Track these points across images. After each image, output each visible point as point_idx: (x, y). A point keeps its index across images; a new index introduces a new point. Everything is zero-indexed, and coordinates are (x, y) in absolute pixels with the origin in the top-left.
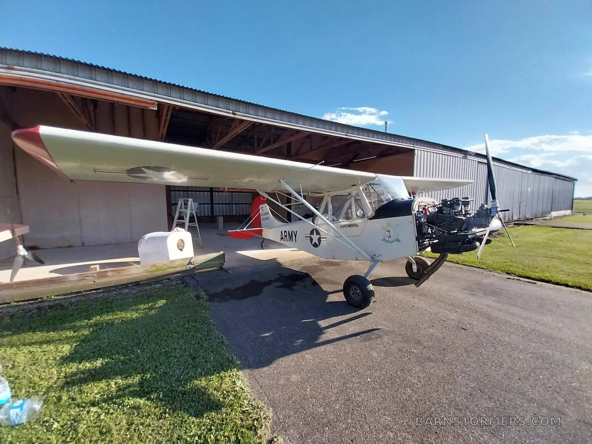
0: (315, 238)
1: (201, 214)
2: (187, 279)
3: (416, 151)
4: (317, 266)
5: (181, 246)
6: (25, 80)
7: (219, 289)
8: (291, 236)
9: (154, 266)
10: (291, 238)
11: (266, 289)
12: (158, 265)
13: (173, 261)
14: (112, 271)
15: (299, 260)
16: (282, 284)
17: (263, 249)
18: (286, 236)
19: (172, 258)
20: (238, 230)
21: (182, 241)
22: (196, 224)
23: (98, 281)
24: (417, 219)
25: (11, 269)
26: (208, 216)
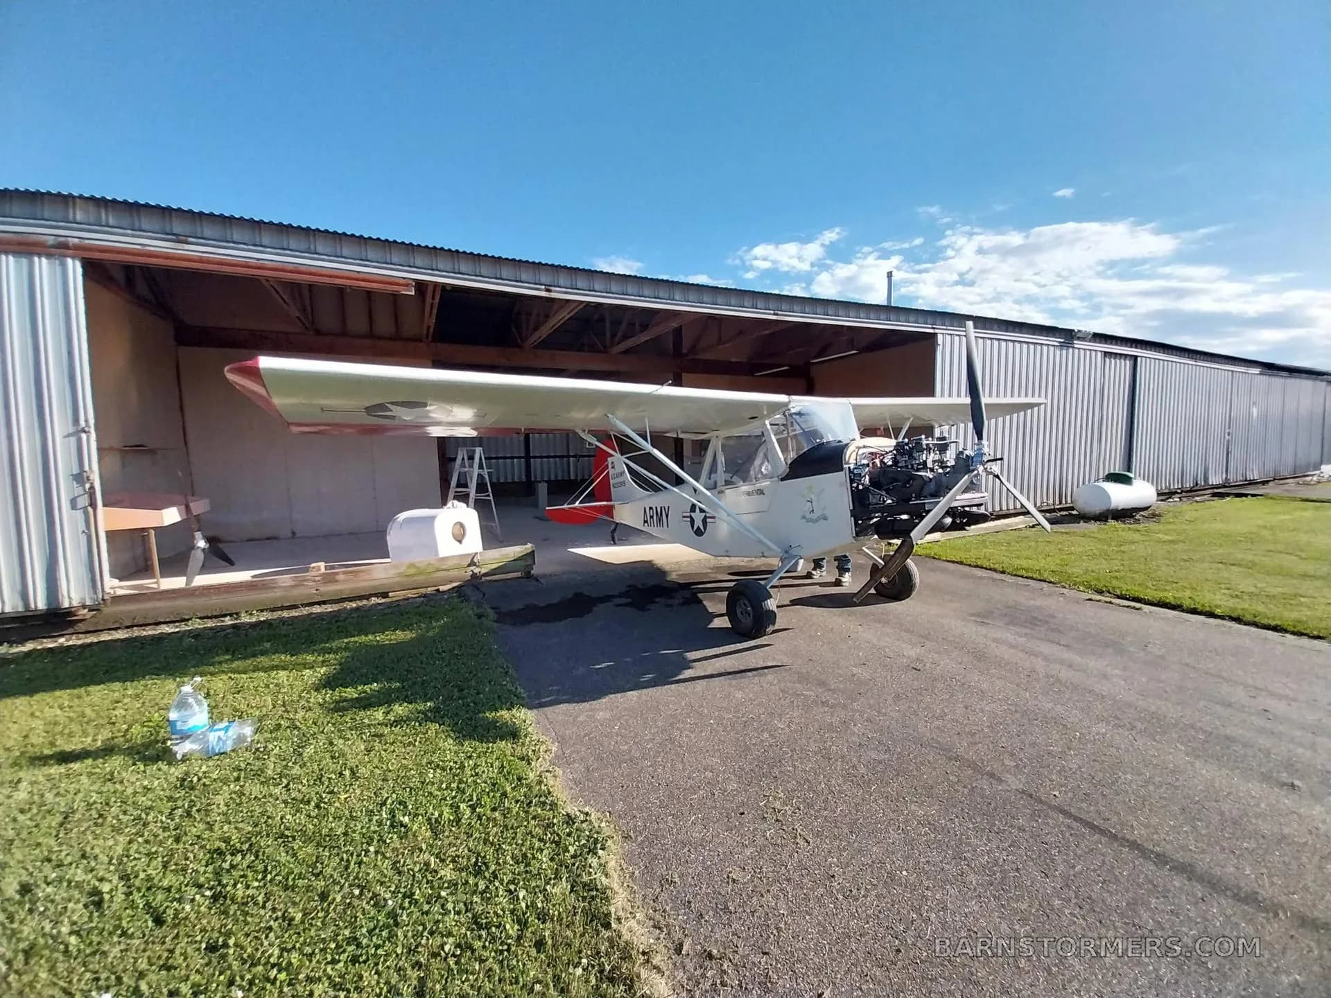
0: (698, 517)
1: (498, 480)
2: (469, 591)
3: (940, 337)
4: (707, 573)
5: (459, 534)
6: (209, 261)
7: (518, 605)
8: (658, 516)
9: (412, 565)
10: (660, 520)
11: (600, 608)
12: (418, 565)
13: (444, 559)
14: (345, 573)
15: (677, 563)
16: (630, 600)
17: (615, 544)
18: (651, 517)
19: (443, 553)
20: (565, 506)
21: (462, 525)
22: (488, 496)
23: (323, 589)
24: (854, 477)
25: (185, 575)
26: (520, 483)
